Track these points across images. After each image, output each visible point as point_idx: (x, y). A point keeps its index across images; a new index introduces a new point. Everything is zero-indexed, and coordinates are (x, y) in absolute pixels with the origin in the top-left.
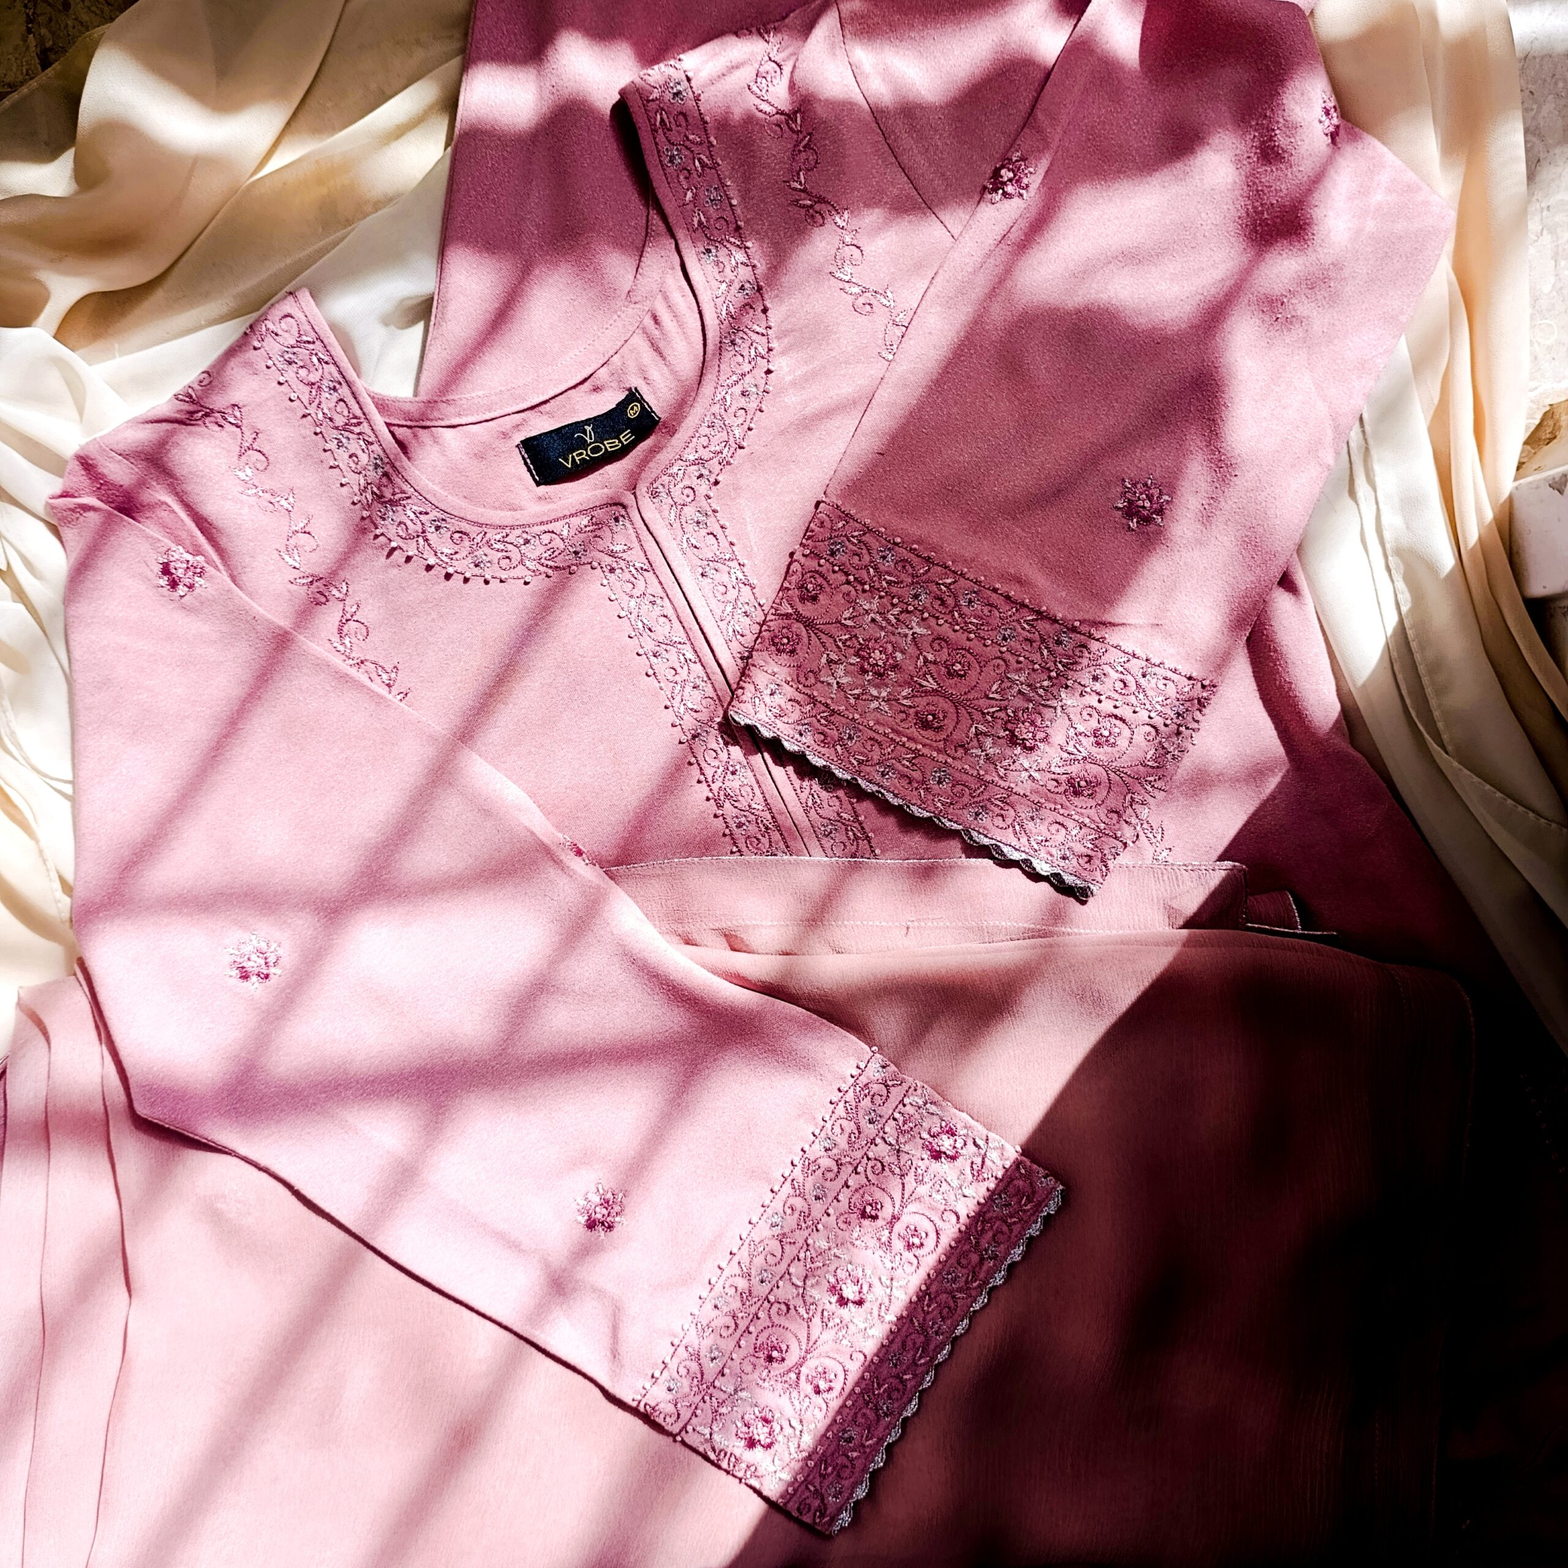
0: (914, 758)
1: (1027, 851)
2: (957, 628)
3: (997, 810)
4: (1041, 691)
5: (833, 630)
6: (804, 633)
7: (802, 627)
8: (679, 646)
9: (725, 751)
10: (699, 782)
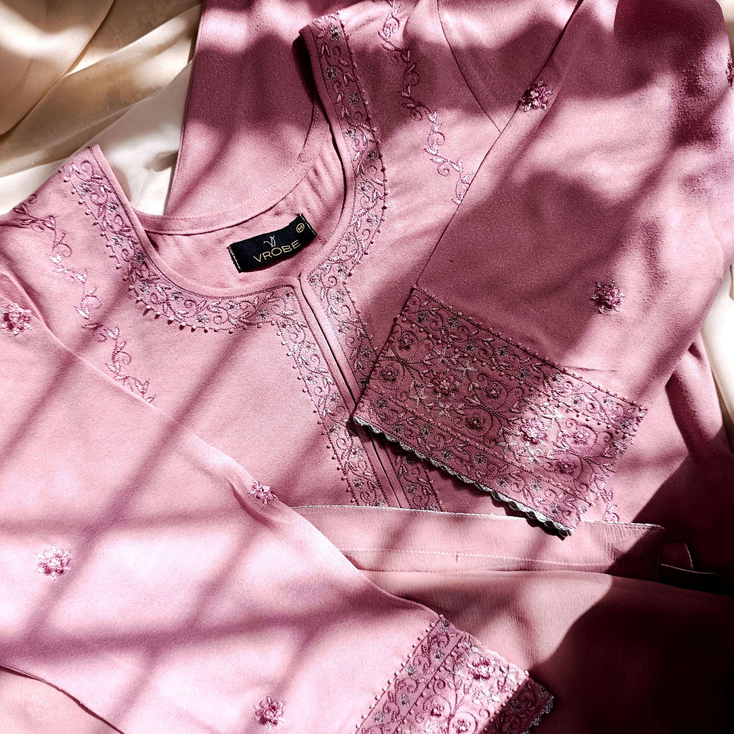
0: (464, 446)
1: (532, 506)
2: (494, 368)
3: (514, 481)
4: (543, 409)
5: (418, 367)
6: (401, 369)
7: (400, 365)
8: (324, 374)
9: (350, 440)
10: (333, 458)
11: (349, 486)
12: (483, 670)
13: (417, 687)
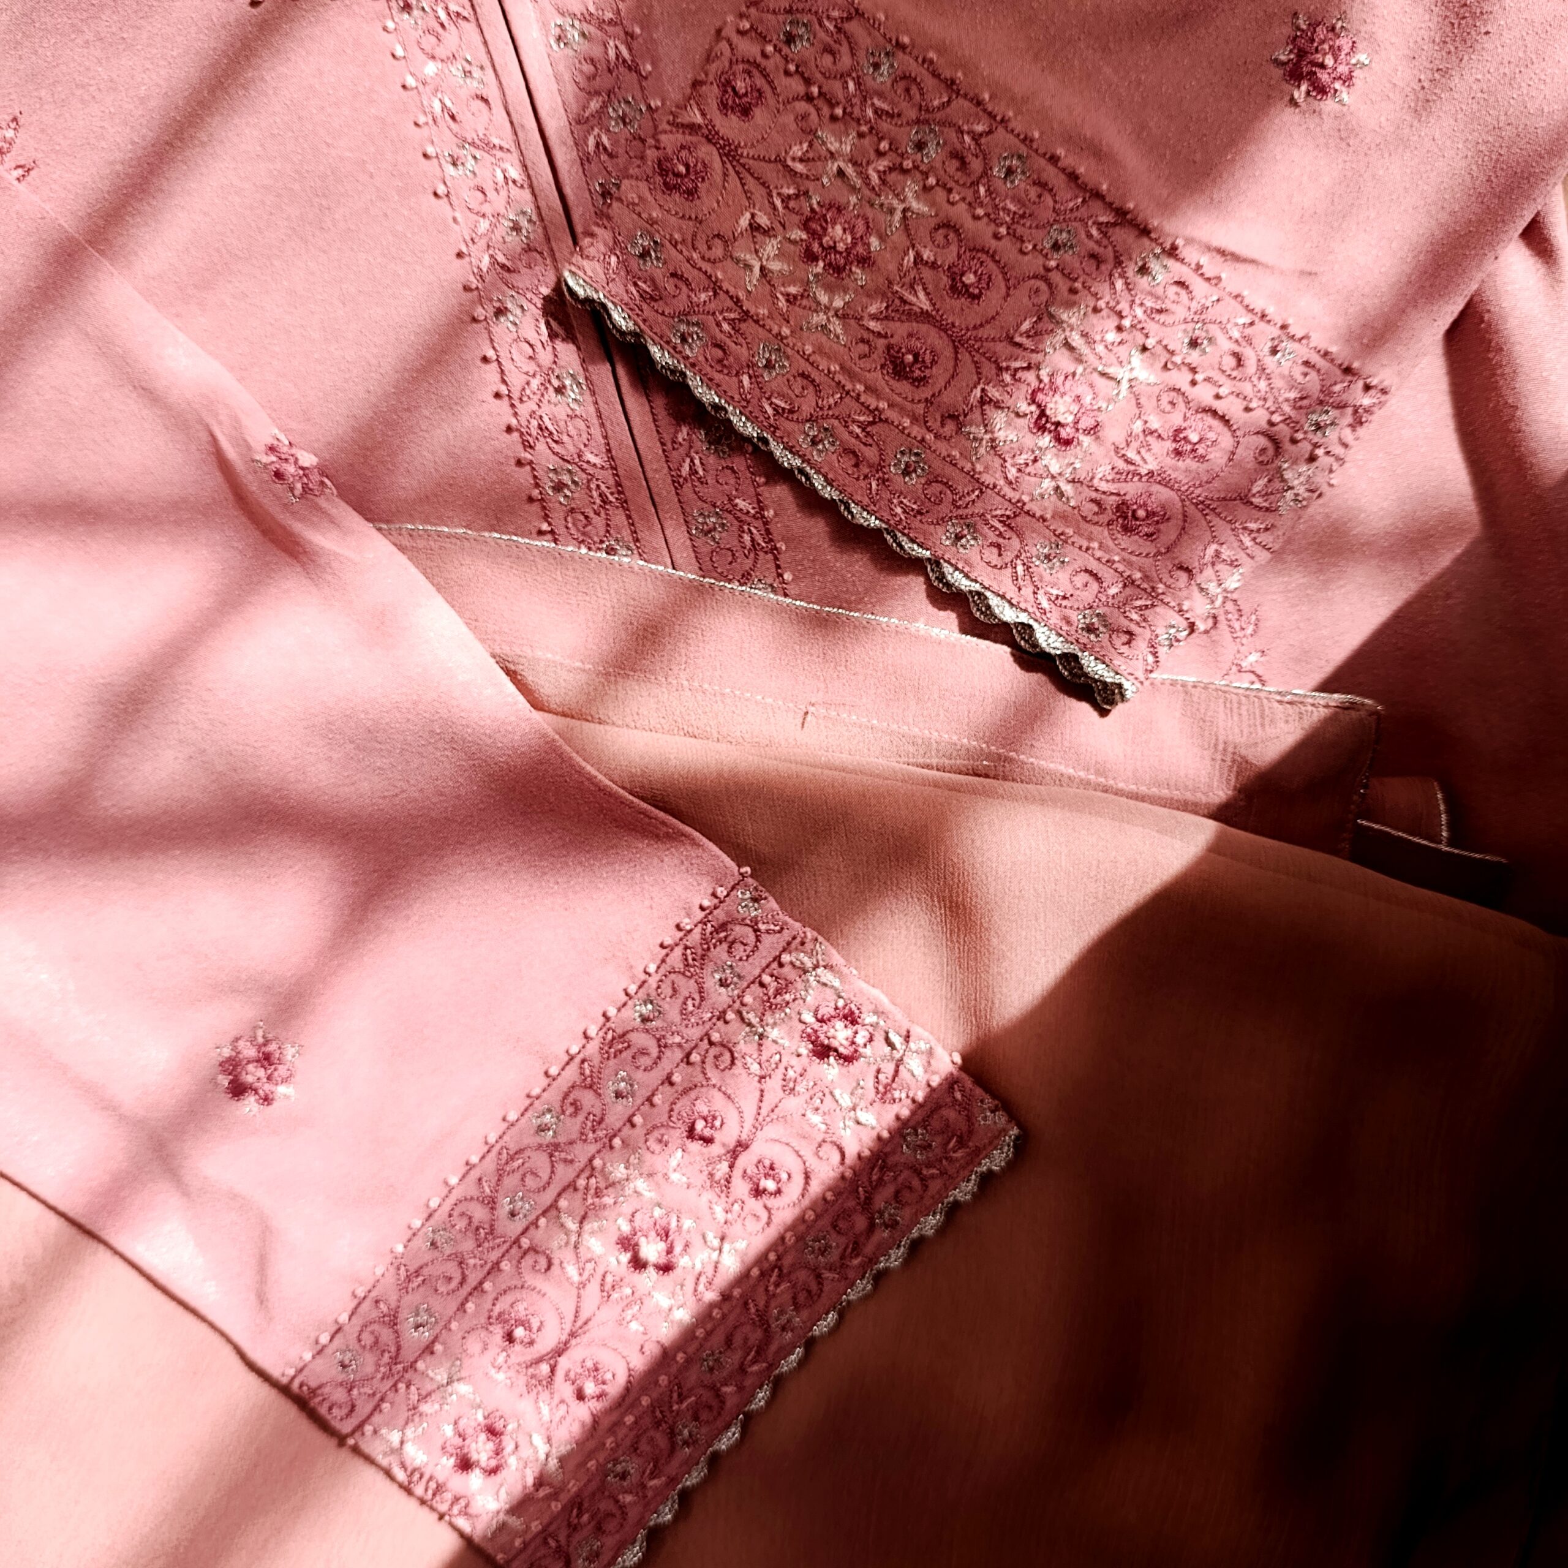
0: (871, 423)
1: (1030, 610)
2: (980, 212)
3: (992, 537)
4: (1100, 348)
5: (770, 172)
6: (717, 164)
7: (715, 152)
8: (499, 154)
9: (549, 349)
10: (497, 395)
11: (537, 485)
12: (840, 1034)
13: (659, 1058)
